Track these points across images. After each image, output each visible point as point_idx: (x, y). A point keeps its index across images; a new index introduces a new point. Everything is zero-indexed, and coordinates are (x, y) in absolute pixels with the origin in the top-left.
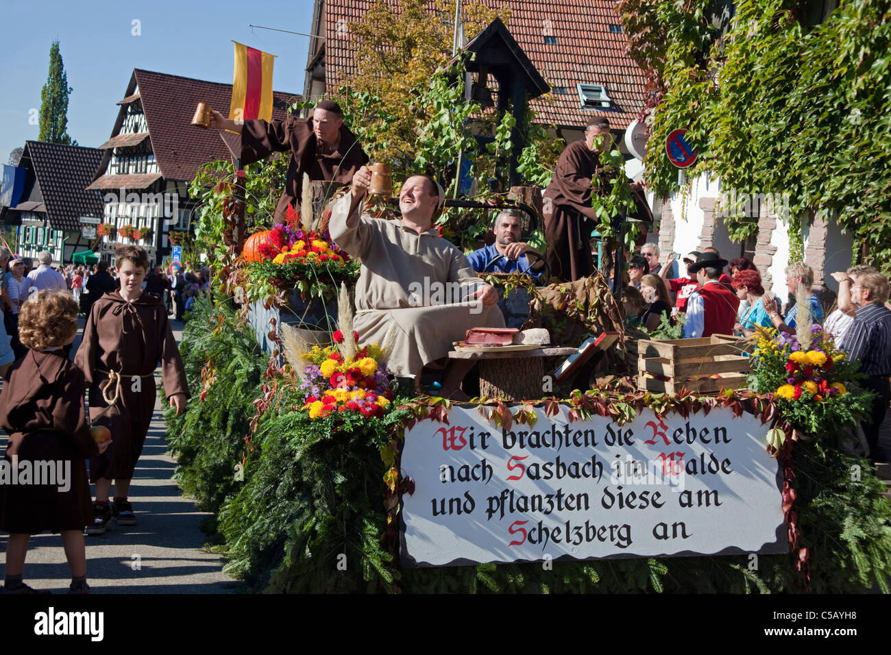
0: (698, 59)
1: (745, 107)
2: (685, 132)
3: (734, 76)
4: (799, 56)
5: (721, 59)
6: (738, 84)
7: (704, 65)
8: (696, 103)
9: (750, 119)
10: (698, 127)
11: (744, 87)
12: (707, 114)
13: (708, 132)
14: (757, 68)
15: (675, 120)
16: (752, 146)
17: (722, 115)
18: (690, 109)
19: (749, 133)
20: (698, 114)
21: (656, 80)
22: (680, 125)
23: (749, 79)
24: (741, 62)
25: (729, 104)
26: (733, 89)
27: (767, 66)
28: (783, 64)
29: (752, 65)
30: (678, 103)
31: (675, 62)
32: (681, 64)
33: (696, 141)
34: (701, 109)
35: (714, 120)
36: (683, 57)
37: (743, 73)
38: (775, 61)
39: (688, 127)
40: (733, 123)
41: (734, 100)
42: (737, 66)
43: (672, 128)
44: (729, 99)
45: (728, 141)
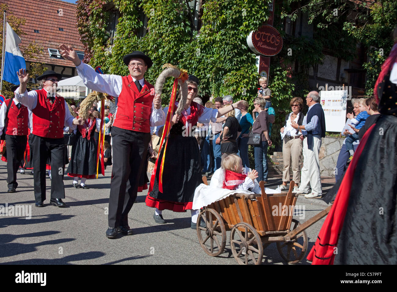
0: (104, 44)
1: (120, 60)
2: (100, 67)
3: (117, 50)
4: (137, 46)
5: (111, 44)
6: (118, 53)
7: (106, 46)
8: (104, 58)
9: (122, 65)
10: (105, 66)
11: (120, 54)
12: (108, 62)
13: (108, 68)
14: (124, 49)
15: (97, 63)
16: (123, 73)
17: (113, 62)
18: (102, 60)
19: (122, 69)
20: (105, 62)
21: (88, 49)
22: (99, 65)
23: (122, 52)
24: (119, 46)
25: (116, 59)
26: (116, 54)
27: (127, 48)
28: (132, 48)
29: (122, 48)
30: (98, 58)
31: (97, 44)
32: (99, 45)
33: (105, 70)
34: (106, 60)
35: (111, 64)
36: (99, 43)
37: (120, 50)
38: (130, 47)
39: (102, 66)
40: (116, 65)
41: (117, 58)
42: (118, 47)
43: (96, 66)
44: (115, 58)
45: (115, 71)
